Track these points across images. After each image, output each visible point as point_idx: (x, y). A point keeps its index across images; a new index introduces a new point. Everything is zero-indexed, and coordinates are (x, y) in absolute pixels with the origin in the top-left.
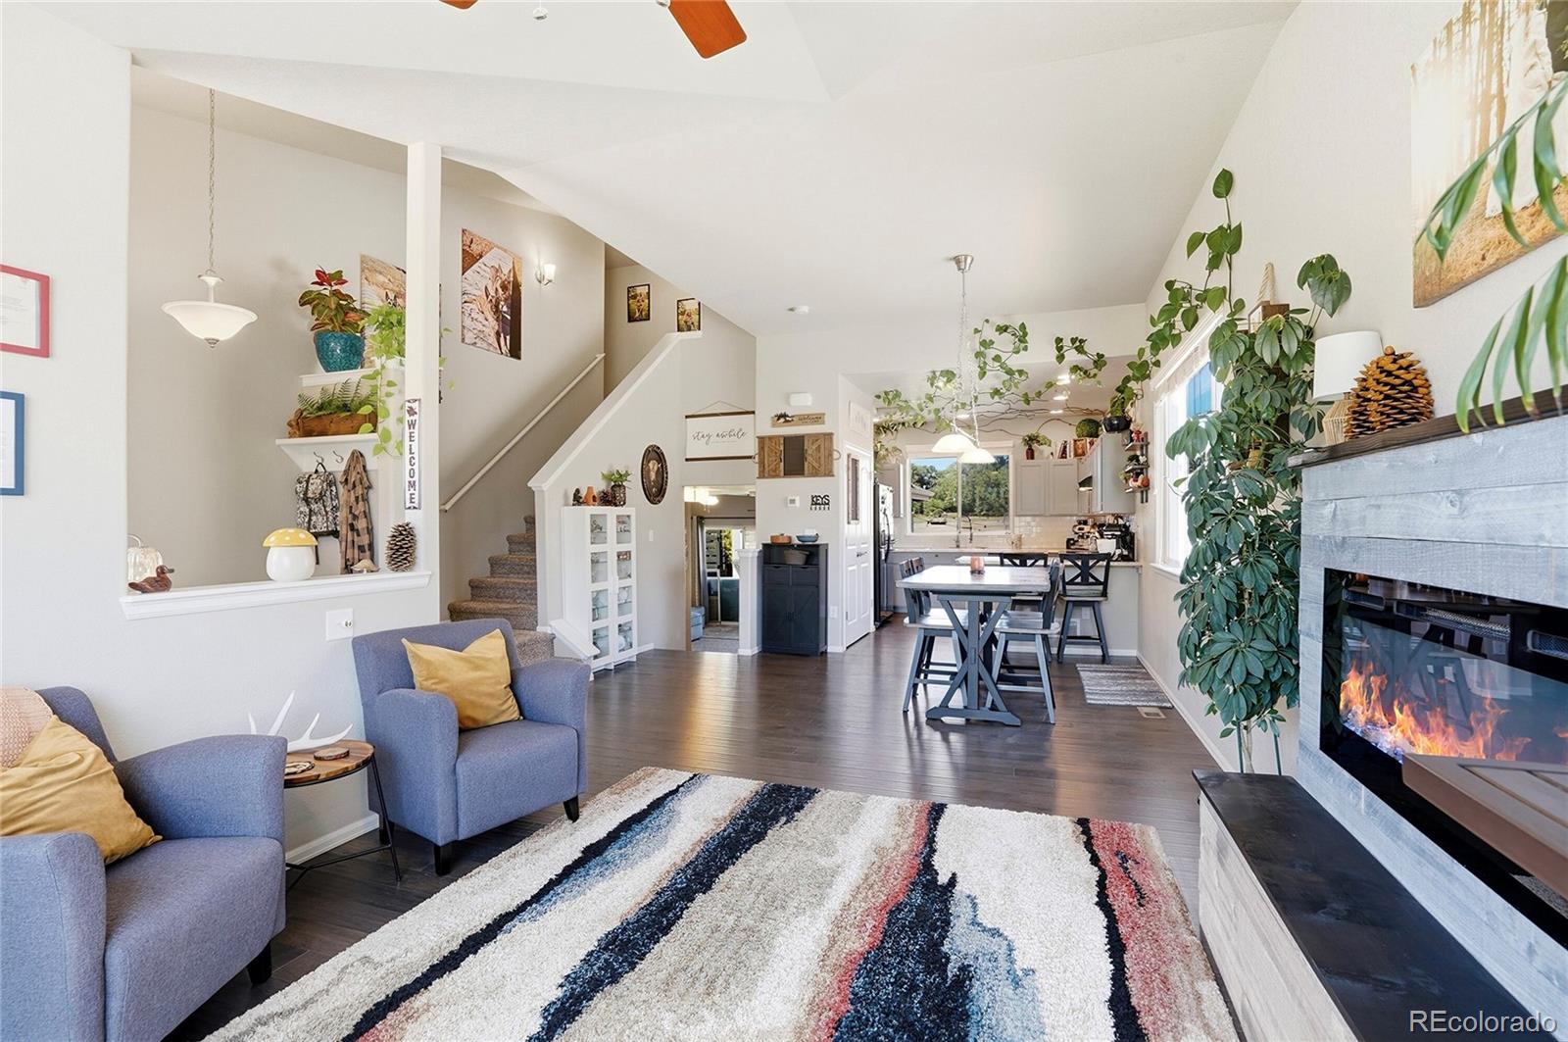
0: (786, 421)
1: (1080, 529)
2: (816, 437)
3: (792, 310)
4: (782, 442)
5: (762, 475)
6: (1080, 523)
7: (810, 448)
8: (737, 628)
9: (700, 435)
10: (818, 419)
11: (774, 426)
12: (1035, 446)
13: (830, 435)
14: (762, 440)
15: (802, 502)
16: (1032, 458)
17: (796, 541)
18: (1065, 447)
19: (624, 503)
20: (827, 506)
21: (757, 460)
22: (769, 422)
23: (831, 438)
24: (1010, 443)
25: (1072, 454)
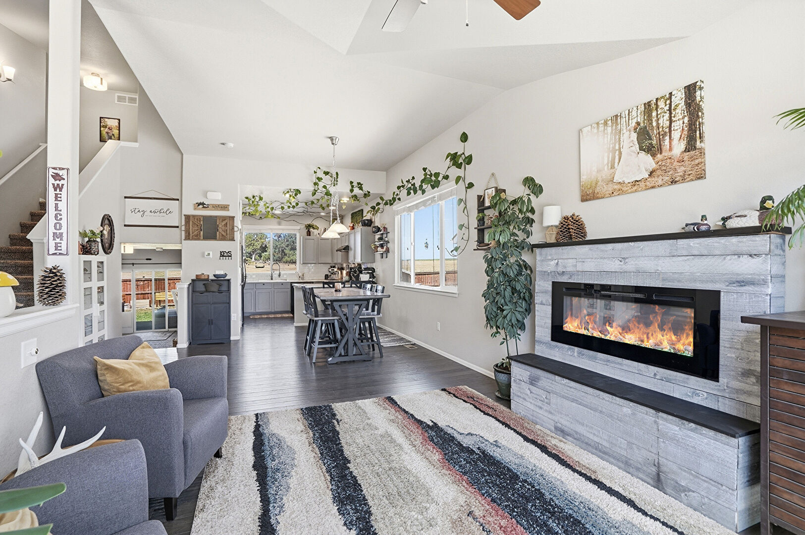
0: (204, 207)
1: (332, 270)
2: (224, 218)
3: (223, 144)
4: (202, 219)
5: (188, 238)
6: (331, 267)
7: (221, 225)
8: (176, 332)
9: (137, 211)
10: (225, 207)
11: (195, 209)
12: (311, 230)
13: (233, 217)
14: (188, 217)
15: (214, 254)
16: (310, 235)
17: (212, 277)
19: (98, 254)
20: (230, 258)
21: (183, 228)
22: (192, 207)
23: (234, 219)
24: (299, 228)
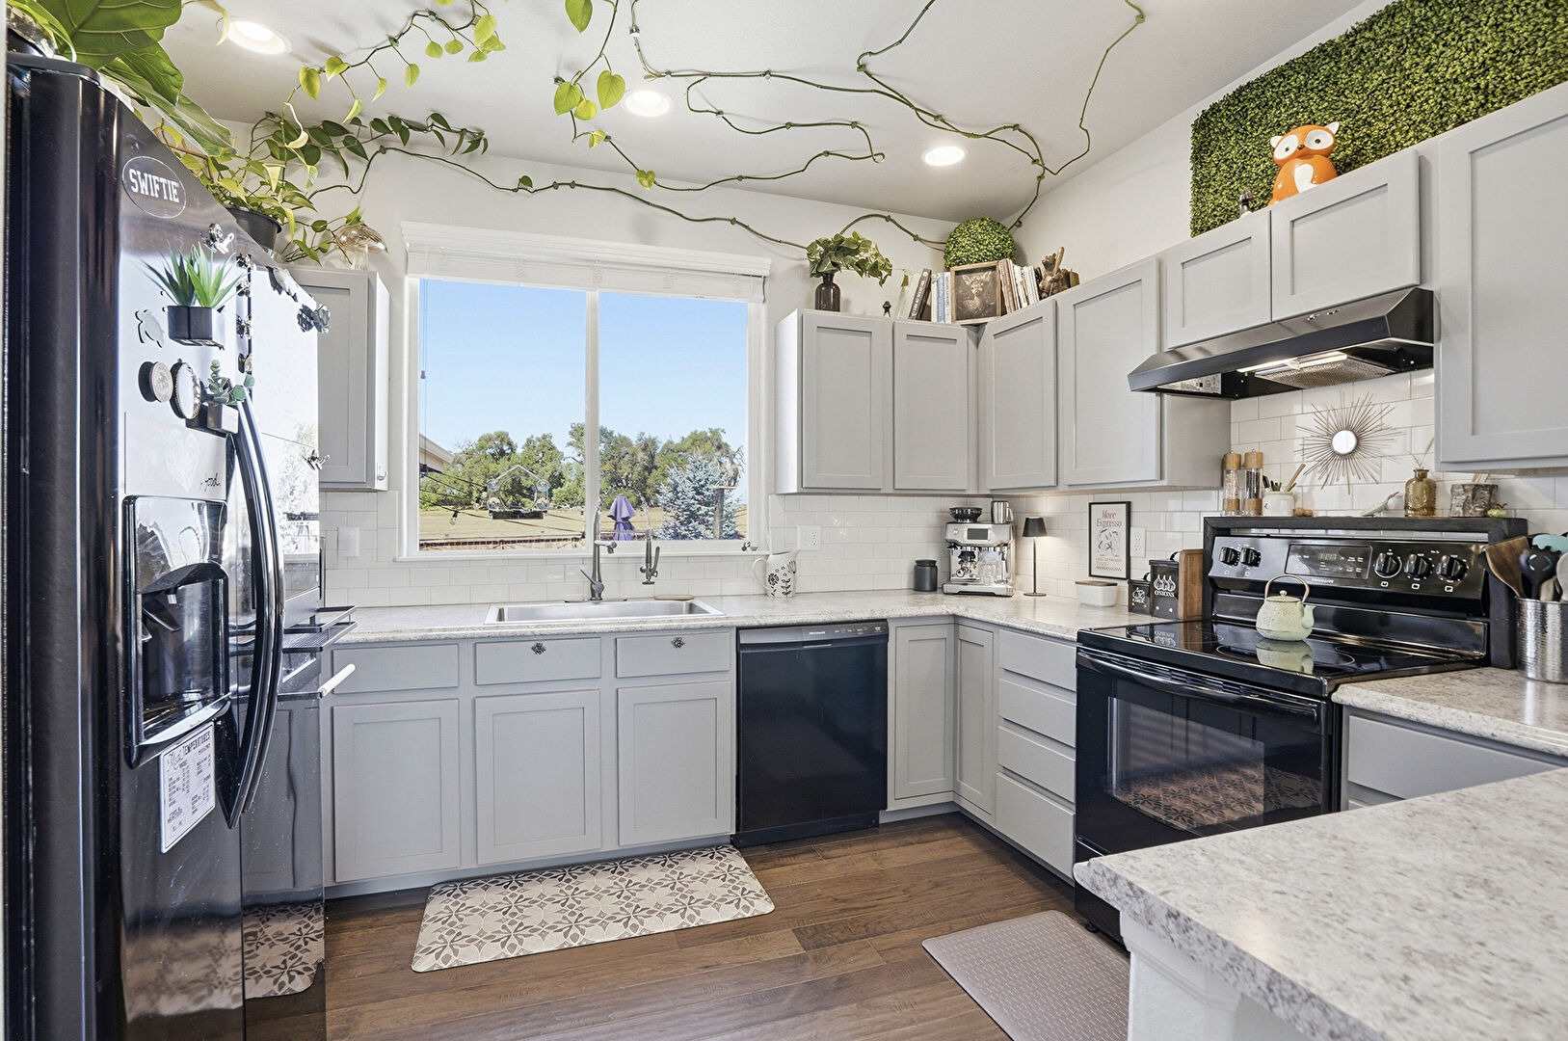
18: (928, 289)
24: (761, 263)
25: (949, 310)
